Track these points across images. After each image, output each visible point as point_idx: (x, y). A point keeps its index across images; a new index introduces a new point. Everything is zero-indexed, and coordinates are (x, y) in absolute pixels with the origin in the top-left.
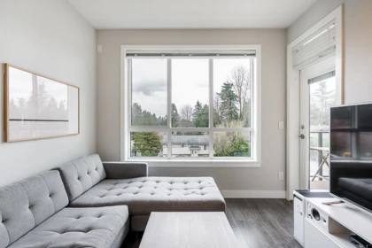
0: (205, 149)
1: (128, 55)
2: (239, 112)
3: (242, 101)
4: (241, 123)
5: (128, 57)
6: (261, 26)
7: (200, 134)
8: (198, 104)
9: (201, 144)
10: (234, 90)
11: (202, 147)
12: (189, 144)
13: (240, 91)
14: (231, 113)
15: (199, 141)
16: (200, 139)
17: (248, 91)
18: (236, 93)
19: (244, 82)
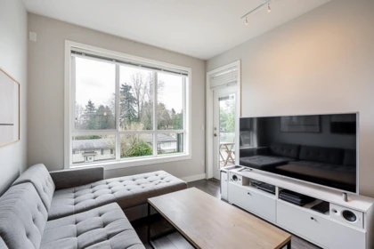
0: (102, 154)
1: (73, 52)
2: (136, 114)
3: (140, 104)
4: (141, 126)
5: (73, 55)
6: (190, 54)
7: (95, 137)
8: (90, 104)
9: (98, 149)
10: (133, 92)
11: (99, 152)
12: (82, 149)
13: (138, 94)
14: (129, 116)
15: (95, 146)
16: (95, 143)
17: (146, 95)
18: (134, 95)
19: (143, 86)
